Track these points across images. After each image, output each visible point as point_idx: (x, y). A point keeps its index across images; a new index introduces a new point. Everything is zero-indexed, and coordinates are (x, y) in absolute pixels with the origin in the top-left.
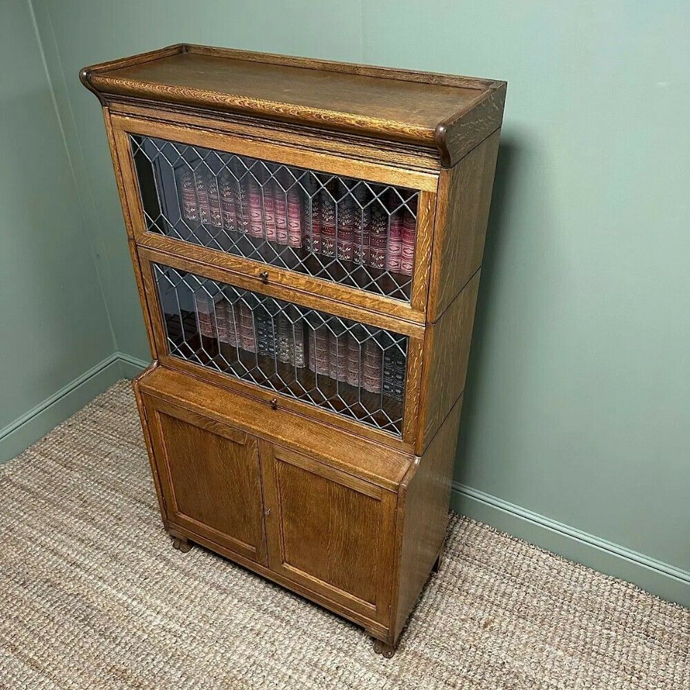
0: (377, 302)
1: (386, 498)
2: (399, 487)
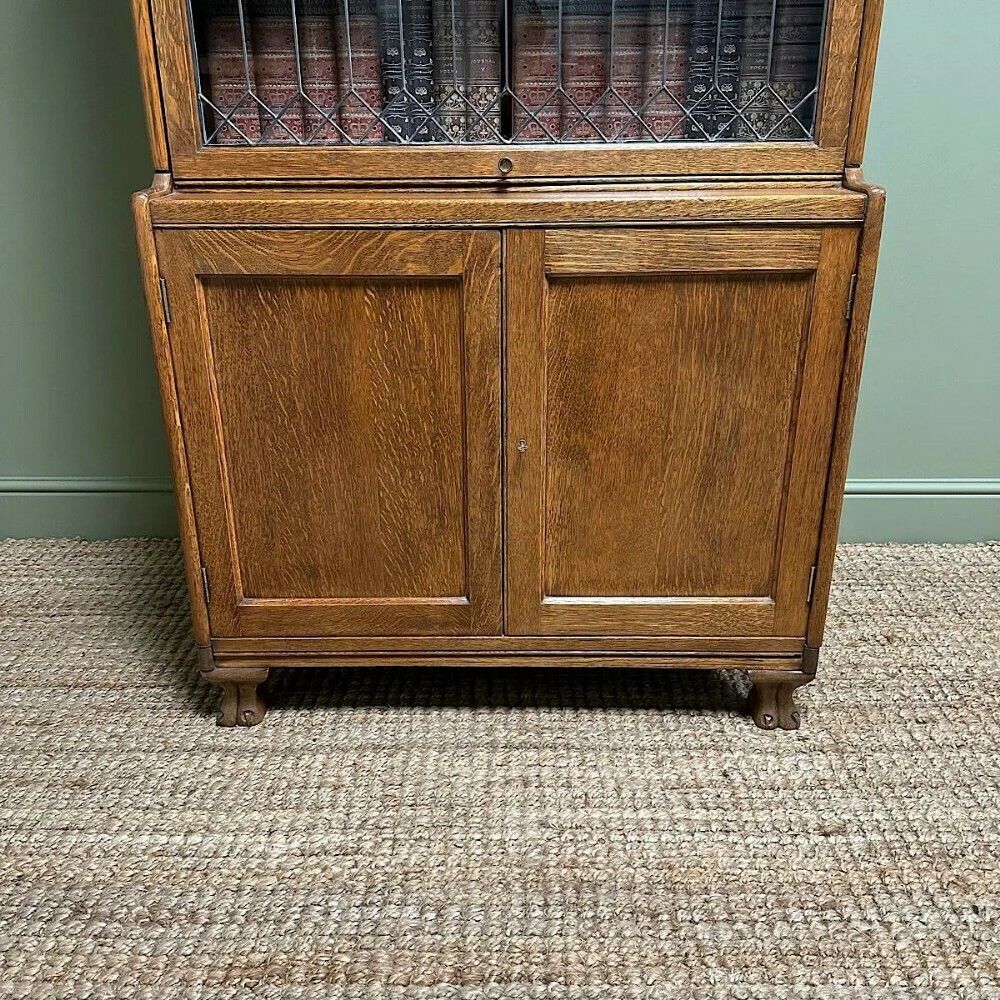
1: (830, 254)
2: (866, 202)
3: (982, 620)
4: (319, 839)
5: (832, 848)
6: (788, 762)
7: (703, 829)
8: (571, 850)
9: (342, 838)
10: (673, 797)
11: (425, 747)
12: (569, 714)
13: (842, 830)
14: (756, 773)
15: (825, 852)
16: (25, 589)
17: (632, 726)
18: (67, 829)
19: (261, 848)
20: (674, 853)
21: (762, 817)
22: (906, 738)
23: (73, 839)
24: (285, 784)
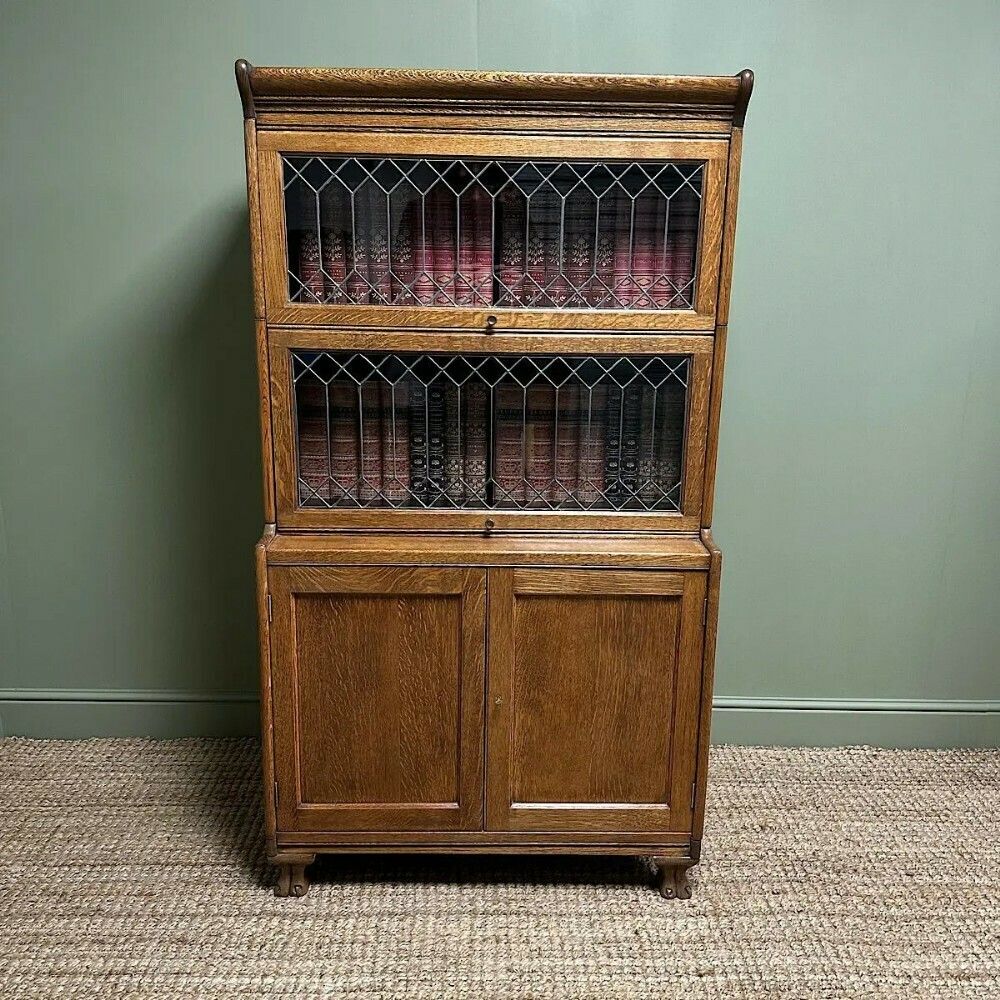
0: (653, 317)
1: (690, 587)
2: (711, 558)
3: (832, 813)
4: (355, 981)
5: (704, 985)
6: (680, 923)
7: (619, 972)
8: (529, 987)
9: (372, 979)
10: (600, 949)
11: (426, 913)
12: (529, 889)
13: (711, 973)
14: (658, 932)
15: (698, 987)
16: (114, 782)
17: (575, 897)
18: (178, 973)
19: (316, 987)
20: (597, 989)
21: (659, 963)
22: (763, 905)
23: (183, 980)
24: (328, 940)
